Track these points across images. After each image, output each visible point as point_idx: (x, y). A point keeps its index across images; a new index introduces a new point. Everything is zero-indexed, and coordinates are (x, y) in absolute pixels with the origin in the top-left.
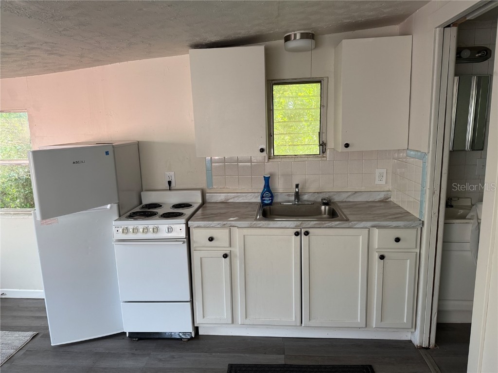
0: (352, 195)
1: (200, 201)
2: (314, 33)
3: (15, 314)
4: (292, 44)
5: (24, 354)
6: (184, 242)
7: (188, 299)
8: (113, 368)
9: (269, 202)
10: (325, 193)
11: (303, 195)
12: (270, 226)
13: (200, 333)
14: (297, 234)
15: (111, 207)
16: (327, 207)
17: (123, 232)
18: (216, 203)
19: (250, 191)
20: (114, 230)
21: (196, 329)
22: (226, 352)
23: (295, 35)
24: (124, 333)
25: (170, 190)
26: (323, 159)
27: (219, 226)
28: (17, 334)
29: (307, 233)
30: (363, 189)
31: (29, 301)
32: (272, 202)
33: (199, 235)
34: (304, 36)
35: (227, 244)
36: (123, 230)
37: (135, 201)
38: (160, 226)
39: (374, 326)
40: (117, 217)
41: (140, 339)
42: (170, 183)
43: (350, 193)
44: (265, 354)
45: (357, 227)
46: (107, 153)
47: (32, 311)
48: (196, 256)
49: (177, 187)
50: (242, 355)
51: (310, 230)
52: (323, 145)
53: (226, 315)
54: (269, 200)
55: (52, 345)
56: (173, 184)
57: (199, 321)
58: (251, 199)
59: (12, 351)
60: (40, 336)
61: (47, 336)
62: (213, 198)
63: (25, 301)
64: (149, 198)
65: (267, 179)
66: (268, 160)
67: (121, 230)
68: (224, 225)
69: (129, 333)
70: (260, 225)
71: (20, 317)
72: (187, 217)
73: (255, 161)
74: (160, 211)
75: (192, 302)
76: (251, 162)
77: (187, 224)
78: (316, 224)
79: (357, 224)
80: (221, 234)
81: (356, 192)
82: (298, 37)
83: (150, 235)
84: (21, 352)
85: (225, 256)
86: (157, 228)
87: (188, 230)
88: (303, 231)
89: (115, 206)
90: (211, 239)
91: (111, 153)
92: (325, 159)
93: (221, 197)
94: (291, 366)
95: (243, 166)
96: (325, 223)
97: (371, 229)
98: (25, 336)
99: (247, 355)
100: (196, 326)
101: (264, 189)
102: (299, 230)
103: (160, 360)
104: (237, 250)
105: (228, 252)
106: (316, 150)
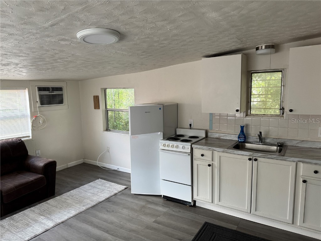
0: (300, 142)
1: (204, 136)
2: (273, 45)
3: (121, 178)
4: (259, 52)
5: (121, 194)
6: (189, 155)
7: (190, 184)
8: (153, 209)
9: (243, 141)
10: (281, 139)
11: (266, 139)
12: (234, 153)
13: (197, 205)
14: (250, 159)
15: (160, 134)
16: (278, 147)
17: (163, 146)
18: (213, 138)
19: (234, 133)
20: (160, 144)
21: (195, 202)
22: (207, 217)
23: (262, 47)
24: (161, 195)
25: (190, 129)
26: (281, 118)
27: (207, 149)
28: (120, 186)
29: (256, 160)
30: (309, 139)
31: (128, 174)
32: (245, 141)
33: (197, 152)
34: (267, 47)
35: (211, 159)
36: (163, 145)
37: (174, 133)
38: (179, 145)
39: (298, 225)
40: (162, 139)
41: (167, 200)
42: (190, 125)
43: (299, 141)
44: (227, 223)
45: (289, 160)
46: (160, 109)
47: (127, 178)
48: (195, 163)
49: (194, 128)
50: (215, 220)
51: (259, 159)
52: (282, 109)
53: (209, 198)
54: (243, 139)
55: (132, 193)
56: (192, 126)
57: (195, 197)
58: (234, 138)
59: (117, 192)
60: (128, 188)
61: (130, 189)
62: (212, 135)
63: (126, 174)
64: (180, 132)
65: (242, 128)
66: (246, 116)
67: (162, 145)
68: (210, 149)
69: (163, 195)
70: (229, 152)
71: (123, 179)
72: (192, 142)
73: (238, 116)
74: (182, 138)
75: (192, 186)
76: (235, 117)
77: (191, 146)
78: (262, 155)
79: (288, 158)
80: (208, 153)
81: (303, 141)
82: (263, 47)
83: (175, 149)
84: (120, 193)
85: (209, 165)
86: (178, 146)
87: (192, 149)
88: (254, 158)
89: (162, 133)
90: (202, 155)
91: (162, 109)
92: (283, 118)
93: (217, 135)
94: (238, 232)
95: (230, 119)
96: (268, 156)
97: (298, 163)
98: (123, 187)
99: (217, 221)
100: (194, 199)
101: (240, 133)
102: (251, 157)
103: (174, 211)
104: (216, 163)
105: (211, 164)
106: (278, 112)
